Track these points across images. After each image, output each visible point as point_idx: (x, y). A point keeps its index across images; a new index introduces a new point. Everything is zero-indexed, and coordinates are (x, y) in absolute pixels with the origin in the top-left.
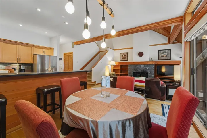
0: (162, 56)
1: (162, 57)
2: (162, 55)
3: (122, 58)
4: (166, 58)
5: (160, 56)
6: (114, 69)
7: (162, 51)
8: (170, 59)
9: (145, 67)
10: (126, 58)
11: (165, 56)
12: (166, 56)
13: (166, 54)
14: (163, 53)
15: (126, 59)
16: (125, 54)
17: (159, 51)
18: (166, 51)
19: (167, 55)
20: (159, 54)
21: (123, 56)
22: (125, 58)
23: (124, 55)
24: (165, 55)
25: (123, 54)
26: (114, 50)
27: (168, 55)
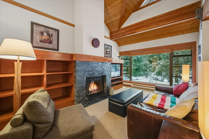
2: (106, 51)
3: (41, 41)
6: (22, 77)
10: (55, 42)
15: (54, 45)
16: (51, 32)
19: (109, 52)
21: (42, 33)
22: (51, 42)
23: (48, 34)
25: (42, 29)
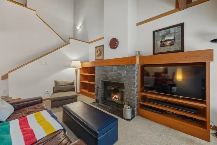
0: (163, 45)
1: (161, 47)
2: (161, 42)
3: (98, 56)
4: (172, 48)
5: (158, 43)
7: (163, 33)
8: (182, 50)
9: (119, 71)
11: (168, 43)
12: (172, 44)
13: (172, 38)
14: (164, 36)
16: (100, 48)
17: (154, 32)
18: (172, 30)
19: (174, 39)
20: (156, 39)
22: (101, 55)
24: (169, 40)
25: (98, 48)
26: (89, 43)
27: (176, 41)
